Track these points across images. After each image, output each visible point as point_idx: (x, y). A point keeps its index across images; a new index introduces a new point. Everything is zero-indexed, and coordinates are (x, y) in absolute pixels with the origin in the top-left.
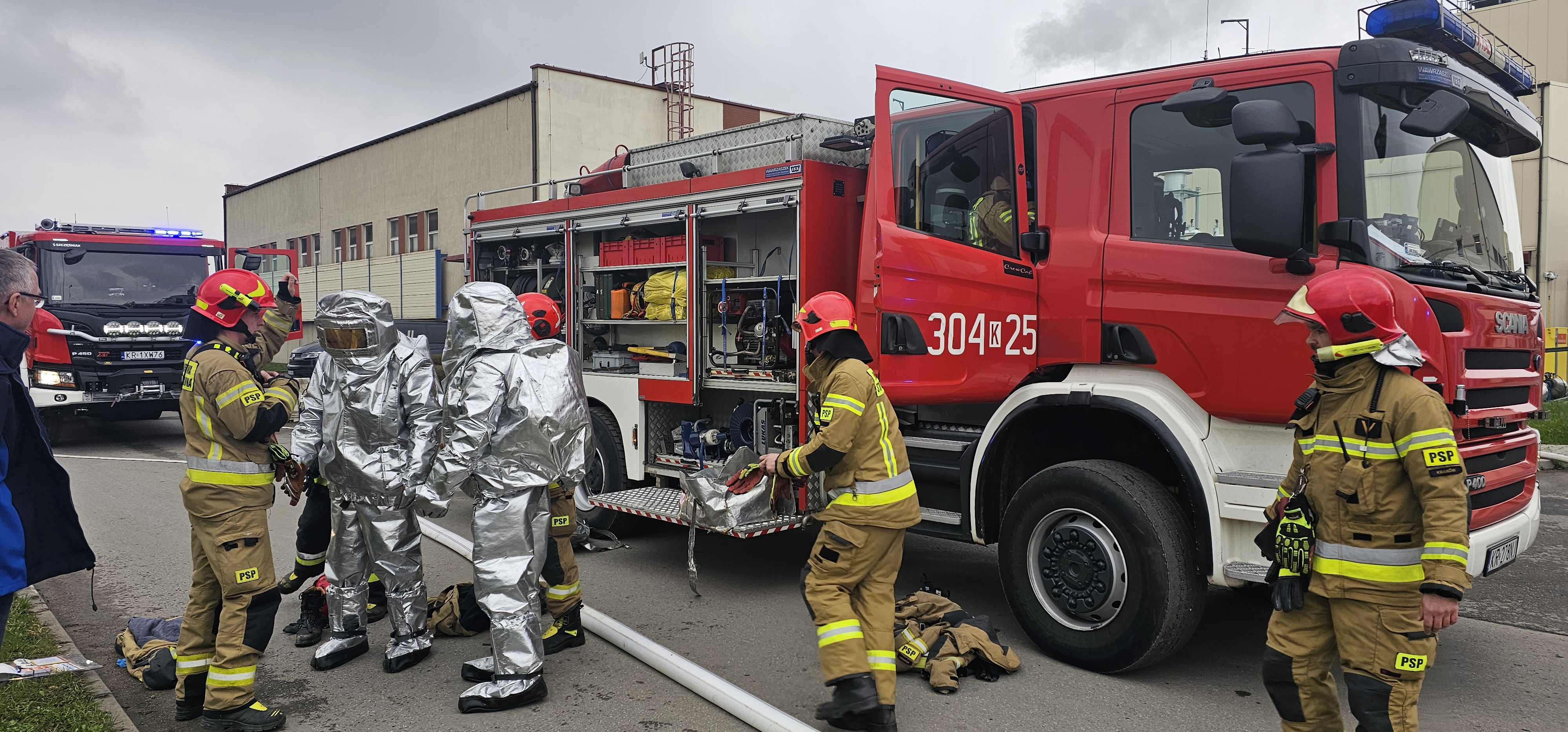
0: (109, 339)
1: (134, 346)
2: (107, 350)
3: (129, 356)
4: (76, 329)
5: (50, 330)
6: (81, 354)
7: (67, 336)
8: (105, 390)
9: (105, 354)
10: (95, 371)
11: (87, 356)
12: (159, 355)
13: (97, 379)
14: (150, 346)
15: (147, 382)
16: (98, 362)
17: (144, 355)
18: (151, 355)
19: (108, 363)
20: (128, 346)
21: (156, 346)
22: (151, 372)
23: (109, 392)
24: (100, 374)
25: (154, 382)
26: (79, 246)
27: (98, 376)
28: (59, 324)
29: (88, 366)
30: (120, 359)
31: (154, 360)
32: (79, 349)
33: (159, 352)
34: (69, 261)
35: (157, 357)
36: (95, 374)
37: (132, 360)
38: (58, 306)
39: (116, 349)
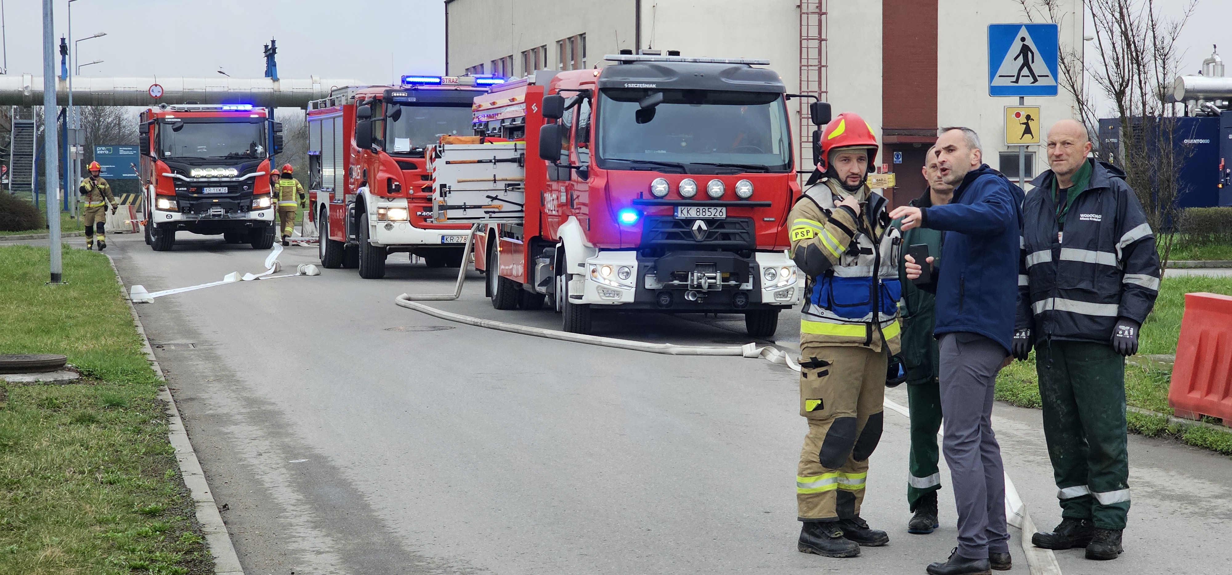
0: (195, 180)
1: (210, 184)
2: (195, 187)
3: (207, 191)
4: (177, 173)
5: (164, 174)
6: (180, 189)
7: (173, 178)
8: (192, 212)
9: (194, 189)
10: (189, 201)
11: (184, 191)
12: (225, 190)
13: (189, 205)
14: (219, 185)
15: (215, 208)
16: (190, 195)
17: (215, 190)
18: (220, 190)
19: (195, 195)
20: (206, 184)
21: (222, 184)
22: (217, 201)
23: (195, 213)
24: (191, 202)
25: (219, 207)
26: (180, 120)
27: (190, 204)
28: (169, 169)
29: (185, 197)
30: (202, 193)
31: (221, 193)
32: (179, 186)
33: (224, 188)
34: (176, 130)
35: (223, 192)
36: (188, 202)
37: (208, 194)
38: (170, 158)
39: (199, 186)
